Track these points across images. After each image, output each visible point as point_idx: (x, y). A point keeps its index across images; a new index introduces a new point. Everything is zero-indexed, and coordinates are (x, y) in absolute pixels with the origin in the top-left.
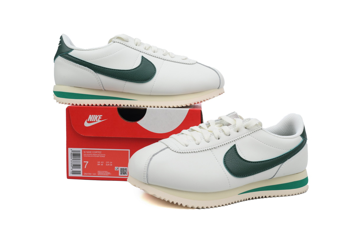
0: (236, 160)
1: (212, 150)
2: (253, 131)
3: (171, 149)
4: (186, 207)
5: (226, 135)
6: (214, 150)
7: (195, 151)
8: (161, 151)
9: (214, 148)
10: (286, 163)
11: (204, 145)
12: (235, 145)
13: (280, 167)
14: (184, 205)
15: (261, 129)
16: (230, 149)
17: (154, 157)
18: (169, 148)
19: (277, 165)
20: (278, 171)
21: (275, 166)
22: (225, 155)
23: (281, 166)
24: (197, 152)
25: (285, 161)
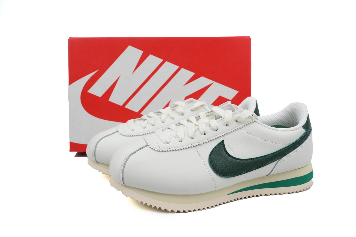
0: (223, 158)
1: (197, 147)
2: (245, 125)
3: (150, 147)
4: (166, 211)
5: (213, 130)
6: (199, 147)
7: (177, 149)
8: (140, 149)
9: (199, 145)
10: (284, 158)
11: (188, 142)
12: (223, 141)
13: (277, 164)
14: (163, 209)
15: (255, 121)
16: (217, 146)
17: (131, 157)
18: (149, 146)
19: (273, 161)
20: (274, 168)
21: (271, 162)
22: (211, 152)
23: (278, 162)
24: (178, 150)
25: (282, 157)
